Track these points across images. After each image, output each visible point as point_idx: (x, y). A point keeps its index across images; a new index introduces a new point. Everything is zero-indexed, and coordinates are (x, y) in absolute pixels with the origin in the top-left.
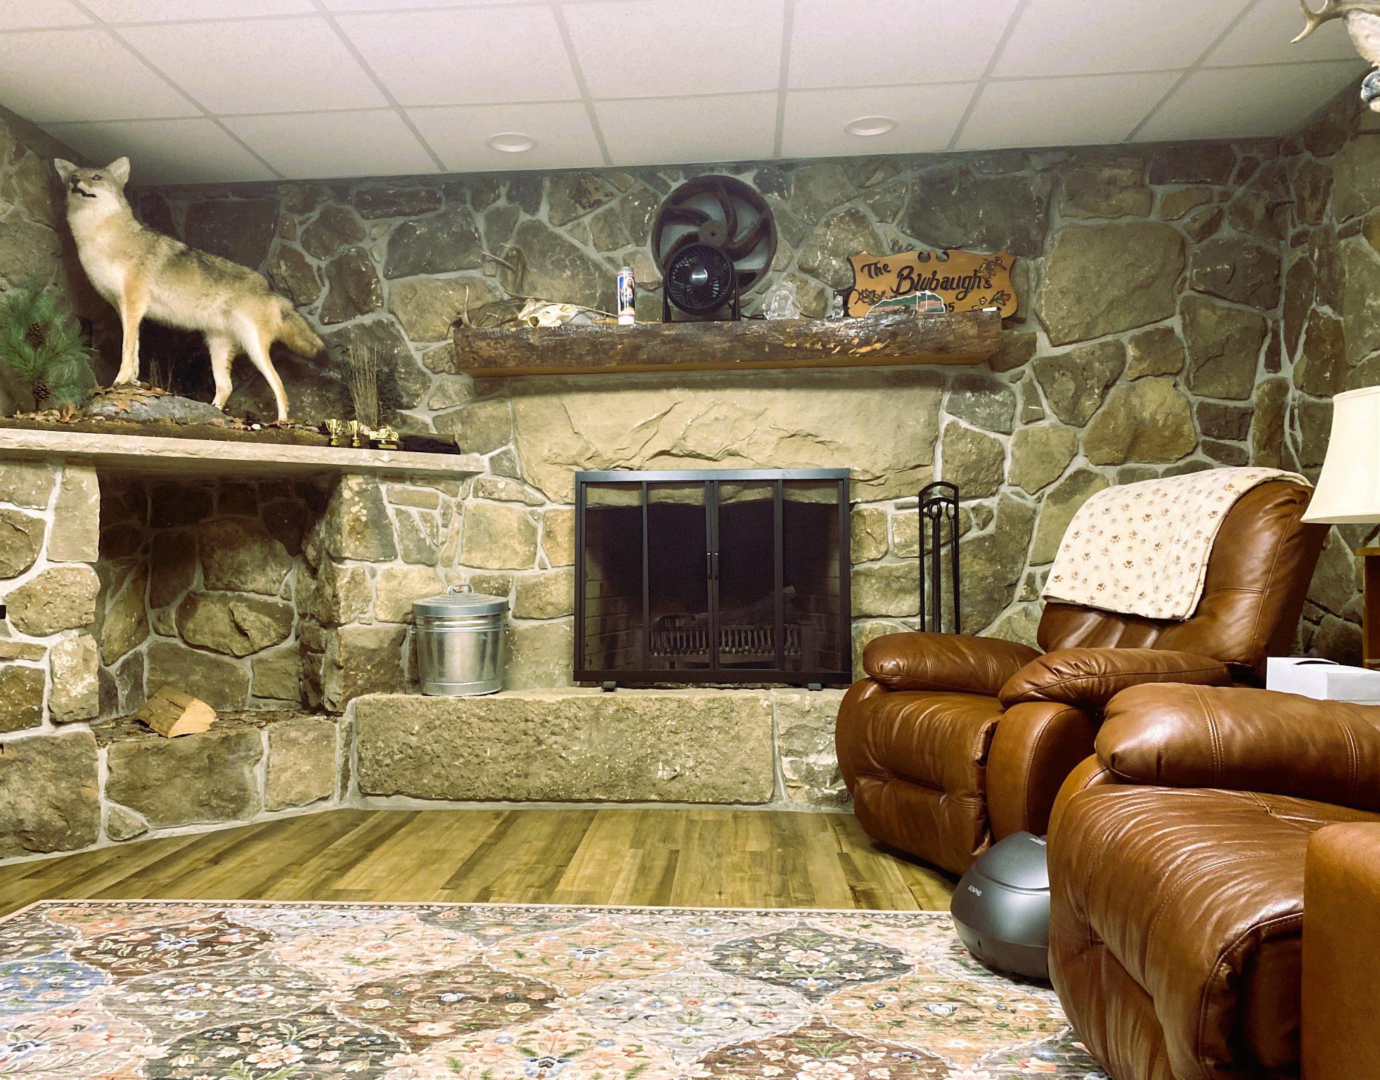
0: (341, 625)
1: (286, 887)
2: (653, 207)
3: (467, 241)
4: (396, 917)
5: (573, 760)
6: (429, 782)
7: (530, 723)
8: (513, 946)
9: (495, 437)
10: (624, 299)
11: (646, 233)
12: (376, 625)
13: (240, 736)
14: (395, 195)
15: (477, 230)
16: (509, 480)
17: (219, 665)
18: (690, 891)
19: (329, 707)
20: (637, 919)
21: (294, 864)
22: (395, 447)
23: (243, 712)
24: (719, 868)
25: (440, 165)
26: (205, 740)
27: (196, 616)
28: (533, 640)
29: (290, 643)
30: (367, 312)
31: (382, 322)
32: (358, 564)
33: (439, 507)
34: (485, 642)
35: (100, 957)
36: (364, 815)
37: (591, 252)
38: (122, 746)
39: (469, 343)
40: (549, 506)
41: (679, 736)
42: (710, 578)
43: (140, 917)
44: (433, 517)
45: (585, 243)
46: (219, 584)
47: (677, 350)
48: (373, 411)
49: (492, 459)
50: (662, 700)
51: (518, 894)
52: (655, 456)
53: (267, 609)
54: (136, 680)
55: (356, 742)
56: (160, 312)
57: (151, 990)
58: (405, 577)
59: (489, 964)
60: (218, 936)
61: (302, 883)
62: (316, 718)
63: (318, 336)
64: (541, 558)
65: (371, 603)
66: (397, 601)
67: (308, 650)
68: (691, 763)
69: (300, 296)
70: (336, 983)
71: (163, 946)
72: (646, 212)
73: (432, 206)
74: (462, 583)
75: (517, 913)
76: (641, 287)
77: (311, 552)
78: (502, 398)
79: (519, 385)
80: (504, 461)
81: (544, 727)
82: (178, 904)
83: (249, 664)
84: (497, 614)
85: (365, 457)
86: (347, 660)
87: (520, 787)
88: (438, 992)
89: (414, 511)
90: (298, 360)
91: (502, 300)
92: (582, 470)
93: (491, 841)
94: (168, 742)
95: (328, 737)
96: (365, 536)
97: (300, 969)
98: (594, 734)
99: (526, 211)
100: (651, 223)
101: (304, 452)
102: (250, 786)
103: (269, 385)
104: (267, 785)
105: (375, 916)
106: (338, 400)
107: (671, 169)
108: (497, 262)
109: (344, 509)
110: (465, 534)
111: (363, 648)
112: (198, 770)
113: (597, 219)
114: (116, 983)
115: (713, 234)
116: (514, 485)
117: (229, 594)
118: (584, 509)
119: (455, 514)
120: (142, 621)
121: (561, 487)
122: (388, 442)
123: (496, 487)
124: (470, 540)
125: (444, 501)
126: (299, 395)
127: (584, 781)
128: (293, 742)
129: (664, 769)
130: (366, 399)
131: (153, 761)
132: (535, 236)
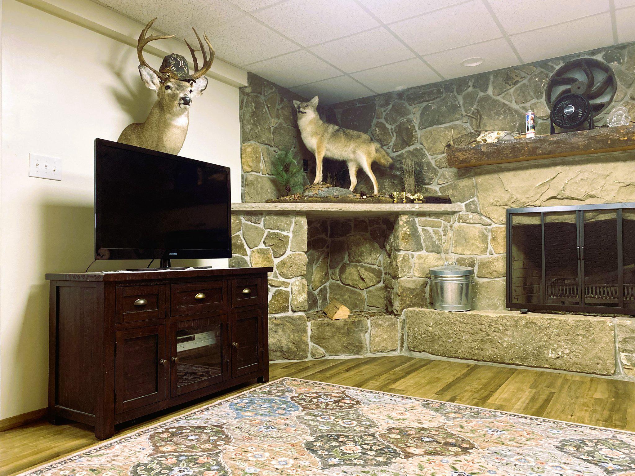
0: (399, 278)
1: (371, 384)
2: (546, 80)
3: (454, 108)
4: (412, 403)
5: (505, 344)
6: (437, 348)
7: (483, 326)
8: (460, 423)
9: (468, 194)
10: (529, 126)
11: (542, 93)
12: (414, 278)
13: (359, 321)
14: (423, 93)
15: (459, 103)
16: (474, 214)
17: (354, 292)
18: (555, 412)
19: (395, 312)
20: (523, 420)
21: (377, 375)
22: (421, 202)
23: (363, 312)
24: (575, 403)
25: (442, 77)
26: (346, 322)
27: (346, 272)
28: (486, 288)
29: (381, 284)
30: (411, 145)
31: (417, 148)
32: (406, 252)
33: (442, 227)
34: (462, 288)
35: (299, 400)
36: (410, 359)
37: (514, 106)
38: (316, 322)
39: (454, 154)
40: (494, 225)
41: (560, 338)
42: (580, 259)
43: (316, 388)
44: (439, 232)
45: (511, 101)
46: (354, 260)
47: (558, 147)
48: (413, 187)
49: (466, 205)
50: (550, 319)
51: (468, 401)
52: (548, 200)
53: (372, 270)
54: (324, 296)
55: (406, 327)
56: (330, 155)
57: (314, 416)
58: (427, 258)
59: (447, 428)
60: (341, 400)
61: (378, 383)
62: (390, 316)
63: (390, 157)
64: (490, 250)
65: (412, 269)
66: (423, 269)
67: (388, 288)
68: (567, 351)
69: (384, 142)
70: (381, 425)
71: (321, 400)
72: (542, 82)
73: (439, 96)
74: (453, 261)
75: (466, 409)
76: (540, 118)
77: (388, 247)
78: (470, 177)
79: (478, 170)
80: (472, 206)
81: (490, 328)
82: (330, 385)
83: (366, 293)
84: (468, 275)
85: (408, 207)
86: (402, 293)
87: (479, 354)
88: (422, 436)
89: (430, 229)
90: (383, 168)
91: (471, 133)
92: (510, 208)
93: (462, 377)
94: (332, 321)
95: (394, 325)
96: (408, 241)
97: (369, 417)
98: (515, 333)
99: (481, 91)
100: (545, 87)
101: (383, 206)
102: (363, 342)
103: (370, 180)
104: (370, 343)
105: (404, 401)
106: (398, 184)
107: (556, 60)
108: (468, 116)
109: (400, 229)
110: (454, 239)
111: (409, 288)
112: (343, 334)
113: (516, 90)
114: (302, 411)
115: (579, 88)
116: (476, 216)
117: (358, 264)
118: (511, 226)
119: (449, 230)
120: (326, 274)
121: (500, 216)
122: (418, 200)
123: (468, 217)
124: (456, 241)
125: (444, 225)
126: (384, 183)
127: (510, 355)
128: (380, 325)
129: (552, 353)
130: (410, 182)
131: (327, 328)
132: (486, 102)
